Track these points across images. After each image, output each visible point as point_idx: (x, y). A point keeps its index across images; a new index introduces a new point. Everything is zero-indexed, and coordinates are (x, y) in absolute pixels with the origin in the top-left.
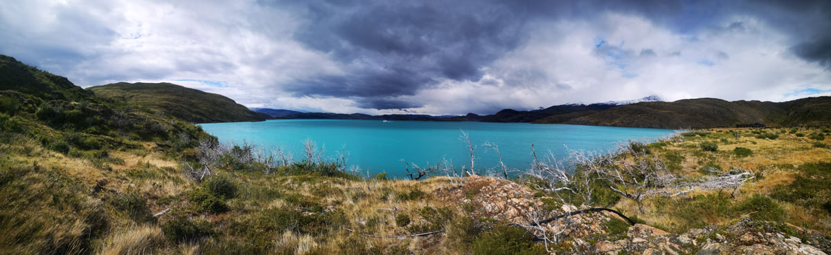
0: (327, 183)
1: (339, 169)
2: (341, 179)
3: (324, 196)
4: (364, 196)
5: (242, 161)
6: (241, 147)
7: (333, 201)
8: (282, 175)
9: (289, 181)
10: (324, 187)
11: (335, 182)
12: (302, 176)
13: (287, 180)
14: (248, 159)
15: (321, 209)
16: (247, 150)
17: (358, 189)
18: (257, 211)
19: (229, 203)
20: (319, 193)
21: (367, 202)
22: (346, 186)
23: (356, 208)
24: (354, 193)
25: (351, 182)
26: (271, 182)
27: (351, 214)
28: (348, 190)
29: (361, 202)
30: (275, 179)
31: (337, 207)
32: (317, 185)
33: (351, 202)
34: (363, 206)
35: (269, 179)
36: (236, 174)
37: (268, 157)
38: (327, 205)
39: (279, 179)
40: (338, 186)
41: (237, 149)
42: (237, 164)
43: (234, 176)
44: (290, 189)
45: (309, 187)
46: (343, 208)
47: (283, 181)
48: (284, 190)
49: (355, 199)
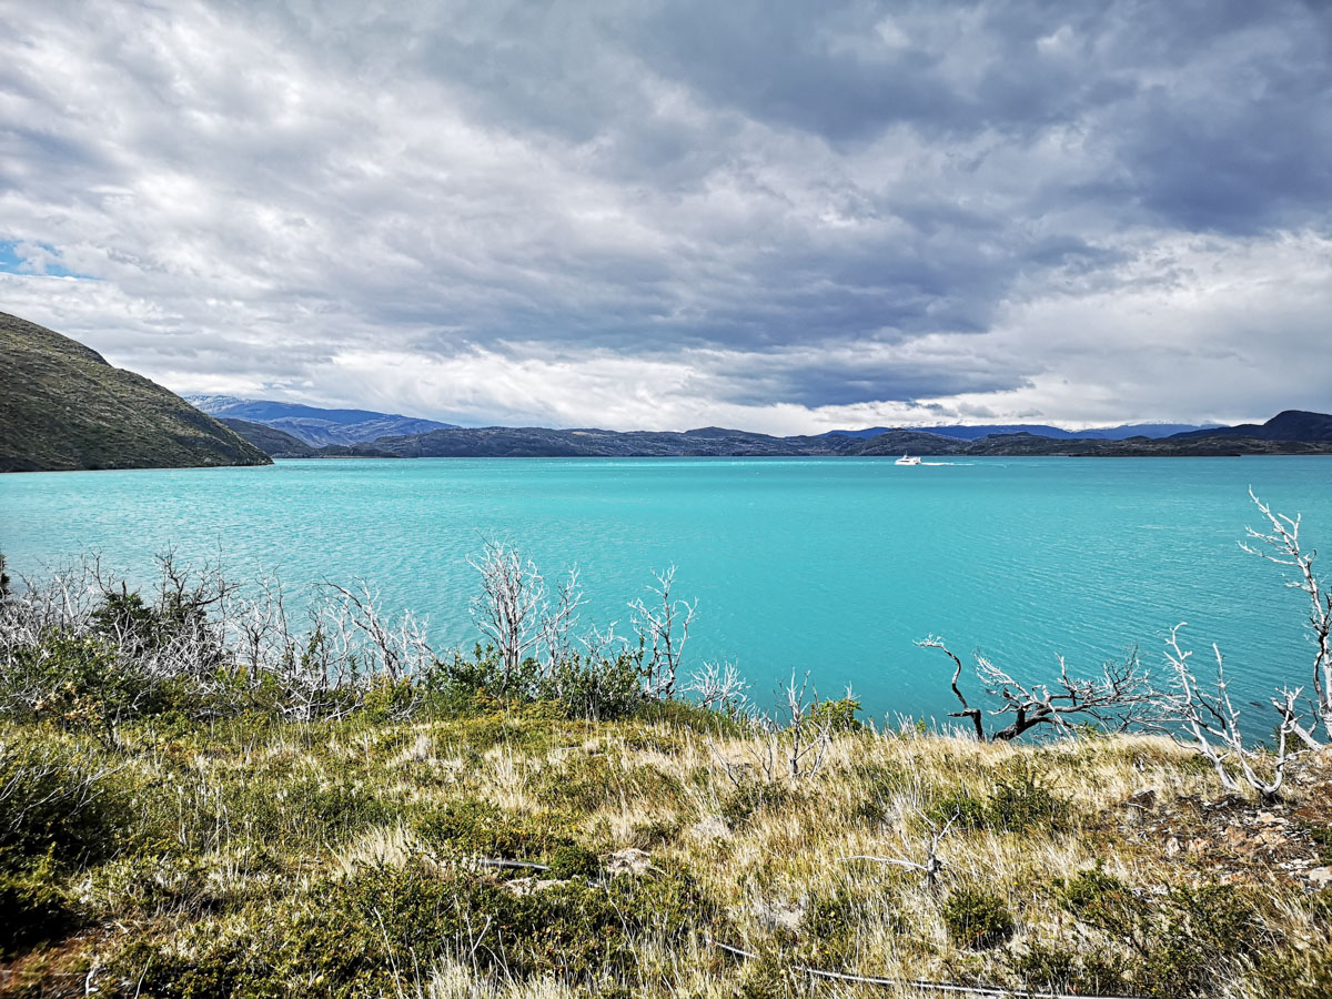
0: (603, 748)
1: (647, 688)
2: (661, 730)
3: (591, 806)
4: (775, 799)
5: (157, 668)
6: (151, 599)
7: (639, 830)
8: (379, 720)
9: (421, 746)
10: (592, 765)
11: (638, 745)
12: (482, 722)
13: (405, 740)
14: (193, 659)
15: (590, 866)
16: (185, 610)
17: (742, 769)
18: (278, 895)
19: (83, 890)
20: (571, 794)
21: (794, 828)
22: (690, 760)
23: (747, 852)
24: (728, 788)
25: (708, 740)
26: (325, 755)
27: (730, 882)
28: (700, 778)
29: (767, 827)
30: (344, 739)
31: (662, 851)
32: (557, 758)
33: (721, 830)
34: (780, 845)
35: (310, 742)
36: (122, 737)
37: (301, 640)
38: (611, 847)
39: (369, 737)
40: (652, 758)
41: (122, 611)
42: (130, 688)
43: (111, 749)
44: (427, 781)
45: (519, 769)
46: (685, 856)
47: (389, 746)
48: (400, 787)
49: (738, 813)
